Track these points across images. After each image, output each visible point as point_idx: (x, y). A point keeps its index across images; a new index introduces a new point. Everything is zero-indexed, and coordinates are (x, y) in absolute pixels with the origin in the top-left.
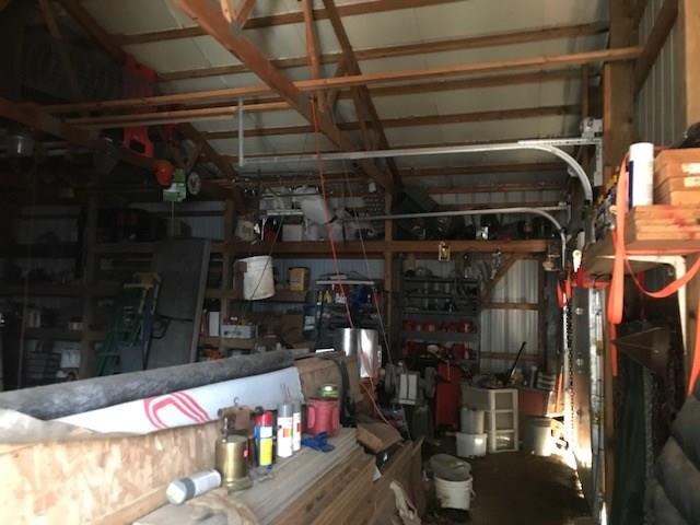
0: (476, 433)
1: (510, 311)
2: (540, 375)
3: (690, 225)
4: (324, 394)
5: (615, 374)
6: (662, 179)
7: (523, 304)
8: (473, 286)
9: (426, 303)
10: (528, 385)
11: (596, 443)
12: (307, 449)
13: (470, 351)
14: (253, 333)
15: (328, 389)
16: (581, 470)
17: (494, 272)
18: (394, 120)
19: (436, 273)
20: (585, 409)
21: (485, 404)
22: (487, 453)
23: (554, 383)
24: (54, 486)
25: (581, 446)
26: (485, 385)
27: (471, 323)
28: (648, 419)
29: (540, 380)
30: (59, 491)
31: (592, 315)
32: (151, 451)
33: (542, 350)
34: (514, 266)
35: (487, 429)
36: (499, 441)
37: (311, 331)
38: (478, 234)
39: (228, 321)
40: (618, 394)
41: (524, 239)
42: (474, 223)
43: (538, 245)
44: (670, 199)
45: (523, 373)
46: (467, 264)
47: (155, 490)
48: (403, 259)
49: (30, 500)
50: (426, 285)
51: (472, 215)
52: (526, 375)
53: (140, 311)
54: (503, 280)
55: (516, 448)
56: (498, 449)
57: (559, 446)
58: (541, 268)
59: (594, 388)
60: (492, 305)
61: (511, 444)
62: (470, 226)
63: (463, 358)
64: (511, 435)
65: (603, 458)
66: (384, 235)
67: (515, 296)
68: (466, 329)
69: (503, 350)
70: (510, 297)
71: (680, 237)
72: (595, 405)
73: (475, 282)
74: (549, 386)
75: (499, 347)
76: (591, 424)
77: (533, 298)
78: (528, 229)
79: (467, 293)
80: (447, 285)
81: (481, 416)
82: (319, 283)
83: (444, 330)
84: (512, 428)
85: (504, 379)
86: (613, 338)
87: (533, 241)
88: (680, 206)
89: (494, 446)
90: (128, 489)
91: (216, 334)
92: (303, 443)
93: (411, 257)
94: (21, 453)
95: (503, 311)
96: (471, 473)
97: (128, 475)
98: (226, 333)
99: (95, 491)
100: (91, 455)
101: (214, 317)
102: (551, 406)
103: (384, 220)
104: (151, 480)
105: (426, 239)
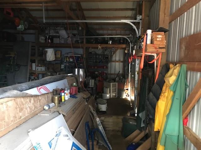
0: (107, 94)
1: (116, 63)
2: (123, 79)
3: (157, 48)
4: (74, 85)
5: (141, 79)
6: (153, 38)
7: (119, 61)
8: (107, 56)
9: (95, 61)
10: (120, 82)
11: (135, 95)
12: (71, 98)
13: (106, 73)
14: (46, 69)
15: (75, 84)
16: (132, 101)
17: (113, 53)
18: (86, 9)
19: (97, 52)
20: (134, 87)
21: (110, 87)
22: (110, 98)
23: (126, 81)
24: (22, 106)
25: (132, 95)
26: (110, 82)
27: (106, 66)
28: (147, 88)
29: (123, 80)
30: (23, 107)
31: (136, 65)
32: (39, 99)
33: (124, 73)
34: (118, 51)
35: (110, 92)
36: (113, 95)
37: (63, 69)
38: (109, 43)
39: (38, 66)
40: (141, 83)
41: (121, 44)
42: (108, 39)
43: (124, 46)
44: (154, 43)
45: (119, 78)
46: (106, 50)
47: (41, 107)
48: (89, 49)
49: (18, 109)
50: (95, 56)
51: (107, 37)
52: (120, 79)
53: (12, 63)
54: (115, 54)
55: (117, 96)
56: (112, 97)
57: (127, 96)
58: (124, 52)
59: (136, 82)
60: (111, 61)
61: (116, 96)
62: (107, 40)
63: (104, 75)
64: (116, 94)
65: (137, 98)
66: (83, 42)
67: (117, 59)
68: (105, 68)
69: (114, 73)
70: (116, 59)
71: (155, 51)
72: (136, 86)
73: (108, 55)
74: (125, 82)
75: (113, 72)
76: (135, 90)
77: (122, 60)
78: (122, 41)
79: (105, 58)
80: (100, 56)
81: (109, 89)
82: (65, 55)
83: (99, 68)
84: (116, 92)
85: (114, 80)
86: (141, 71)
87: (123, 45)
88: (156, 44)
89: (111, 96)
90: (35, 107)
91: (35, 70)
92: (70, 97)
93: (91, 48)
94: (16, 100)
95: (114, 63)
96: (107, 102)
97: (35, 104)
98: (37, 69)
99: (29, 107)
100: (28, 100)
101: (34, 65)
102: (125, 86)
103: (83, 38)
104: (39, 105)
105: (95, 43)
